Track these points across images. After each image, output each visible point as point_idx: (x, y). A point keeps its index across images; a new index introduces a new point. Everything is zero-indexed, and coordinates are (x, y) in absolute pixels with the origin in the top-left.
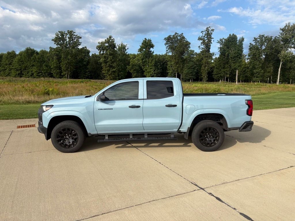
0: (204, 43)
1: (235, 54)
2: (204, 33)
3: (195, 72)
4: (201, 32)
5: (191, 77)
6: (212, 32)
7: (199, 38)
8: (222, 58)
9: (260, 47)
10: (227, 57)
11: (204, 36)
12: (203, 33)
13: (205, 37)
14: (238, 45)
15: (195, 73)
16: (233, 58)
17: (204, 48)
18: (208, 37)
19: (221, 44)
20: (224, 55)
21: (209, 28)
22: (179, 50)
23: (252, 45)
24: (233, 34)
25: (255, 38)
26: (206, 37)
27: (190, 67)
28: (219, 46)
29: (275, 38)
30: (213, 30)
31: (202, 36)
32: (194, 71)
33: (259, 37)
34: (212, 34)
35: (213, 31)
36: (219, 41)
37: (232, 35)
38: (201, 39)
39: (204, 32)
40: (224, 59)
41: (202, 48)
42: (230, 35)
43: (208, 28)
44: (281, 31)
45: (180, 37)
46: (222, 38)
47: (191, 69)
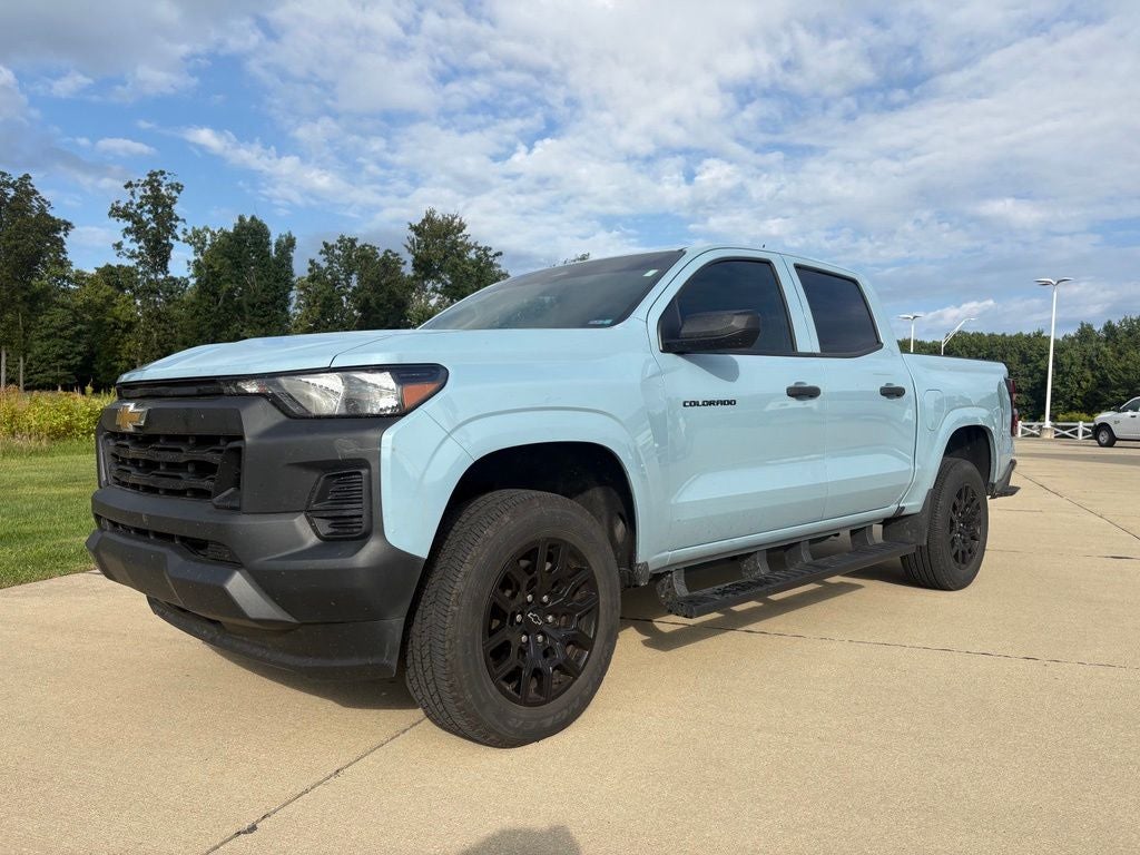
0: (138, 230)
1: (264, 291)
2: (139, 192)
3: (80, 354)
4: (126, 187)
5: (59, 373)
6: (174, 194)
7: (113, 209)
8: (205, 304)
9: (342, 277)
10: (225, 300)
11: (140, 206)
12: (137, 190)
13: (146, 208)
14: (274, 261)
15: (79, 358)
16: (260, 308)
17: (141, 254)
18: (157, 213)
19: (199, 248)
20: (215, 294)
21: (160, 178)
22: (16, 247)
23: (318, 267)
24: (253, 218)
25: (326, 245)
26: (150, 212)
27: (52, 330)
28: (193, 258)
29: (385, 253)
30: (178, 188)
31: (131, 203)
32: (76, 350)
33: (340, 242)
34: (174, 200)
35: (179, 192)
36: (191, 238)
37: (248, 219)
38: (126, 215)
39: (137, 186)
40: (215, 309)
41: (133, 252)
42: (241, 219)
43: (155, 174)
44: (413, 234)
45: (16, 190)
46: (199, 227)
47: (59, 341)
